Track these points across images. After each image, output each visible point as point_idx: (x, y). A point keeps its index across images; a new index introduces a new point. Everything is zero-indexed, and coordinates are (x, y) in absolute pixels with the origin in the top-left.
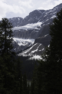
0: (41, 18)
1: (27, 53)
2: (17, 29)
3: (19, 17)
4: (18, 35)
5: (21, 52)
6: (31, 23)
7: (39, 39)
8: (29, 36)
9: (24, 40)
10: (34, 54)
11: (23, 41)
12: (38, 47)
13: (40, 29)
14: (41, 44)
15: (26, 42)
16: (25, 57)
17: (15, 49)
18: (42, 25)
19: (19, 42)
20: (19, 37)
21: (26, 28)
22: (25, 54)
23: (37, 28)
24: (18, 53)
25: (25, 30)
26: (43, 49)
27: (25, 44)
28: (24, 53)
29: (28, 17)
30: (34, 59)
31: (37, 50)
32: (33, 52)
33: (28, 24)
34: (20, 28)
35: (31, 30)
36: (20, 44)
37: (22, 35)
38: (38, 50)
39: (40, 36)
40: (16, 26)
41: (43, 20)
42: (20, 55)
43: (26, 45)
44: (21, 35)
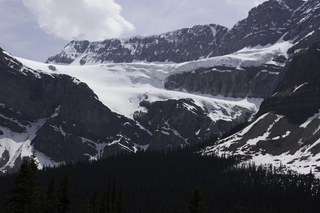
0: (288, 29)
1: (233, 148)
2: (205, 66)
3: (213, 25)
4: (211, 83)
5: (212, 141)
6: (253, 46)
7: (276, 98)
8: (248, 87)
9: (227, 102)
10: (255, 149)
11: (226, 106)
12: (271, 126)
13: (283, 65)
14: (279, 117)
15: (236, 108)
16: (223, 159)
17: (197, 134)
18: (290, 51)
19: (213, 109)
20: (212, 91)
21: (237, 61)
22: (225, 149)
23: (274, 63)
24: (203, 146)
25: (234, 68)
26: (288, 133)
27: (233, 114)
28: (222, 145)
29: (244, 25)
30: (252, 168)
31: (266, 135)
32: (253, 142)
33: (245, 49)
34: (218, 60)
35: (253, 67)
36: (214, 117)
37: (224, 86)
38: (270, 136)
39: (280, 88)
40: (205, 55)
41: (295, 35)
42: (208, 151)
43: (235, 117)
44: (220, 86)
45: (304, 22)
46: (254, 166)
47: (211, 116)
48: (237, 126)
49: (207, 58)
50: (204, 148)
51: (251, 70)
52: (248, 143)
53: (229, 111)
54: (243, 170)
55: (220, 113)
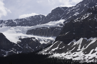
0: (63, 16)
1: (47, 52)
2: (38, 27)
3: (41, 15)
4: (40, 33)
5: (41, 50)
6: (53, 21)
7: (60, 36)
8: (52, 33)
9: (45, 38)
10: (54, 52)
11: (45, 39)
12: (59, 45)
13: (62, 27)
14: (61, 42)
15: (48, 40)
16: (44, 55)
17: (36, 48)
18: (64, 22)
19: (41, 40)
20: (41, 35)
21: (48, 26)
22: (45, 52)
23: (59, 26)
24: (38, 51)
25: (47, 28)
26: (64, 47)
27: (47, 42)
28: (44, 51)
29: (50, 15)
30: (53, 58)
31: (57, 48)
33: (51, 22)
34: (42, 25)
35: (53, 27)
36: (42, 43)
37: (44, 33)
38: (59, 48)
39: (61, 33)
40: (38, 24)
41: (66, 18)
42: (40, 53)
45: (68, 14)
46: (54, 57)
47: (40, 42)
48: (49, 45)
49: (39, 25)
50: (39, 52)
51: (52, 28)
52: (52, 50)
53: (46, 41)
54: (51, 58)
55: (43, 41)
